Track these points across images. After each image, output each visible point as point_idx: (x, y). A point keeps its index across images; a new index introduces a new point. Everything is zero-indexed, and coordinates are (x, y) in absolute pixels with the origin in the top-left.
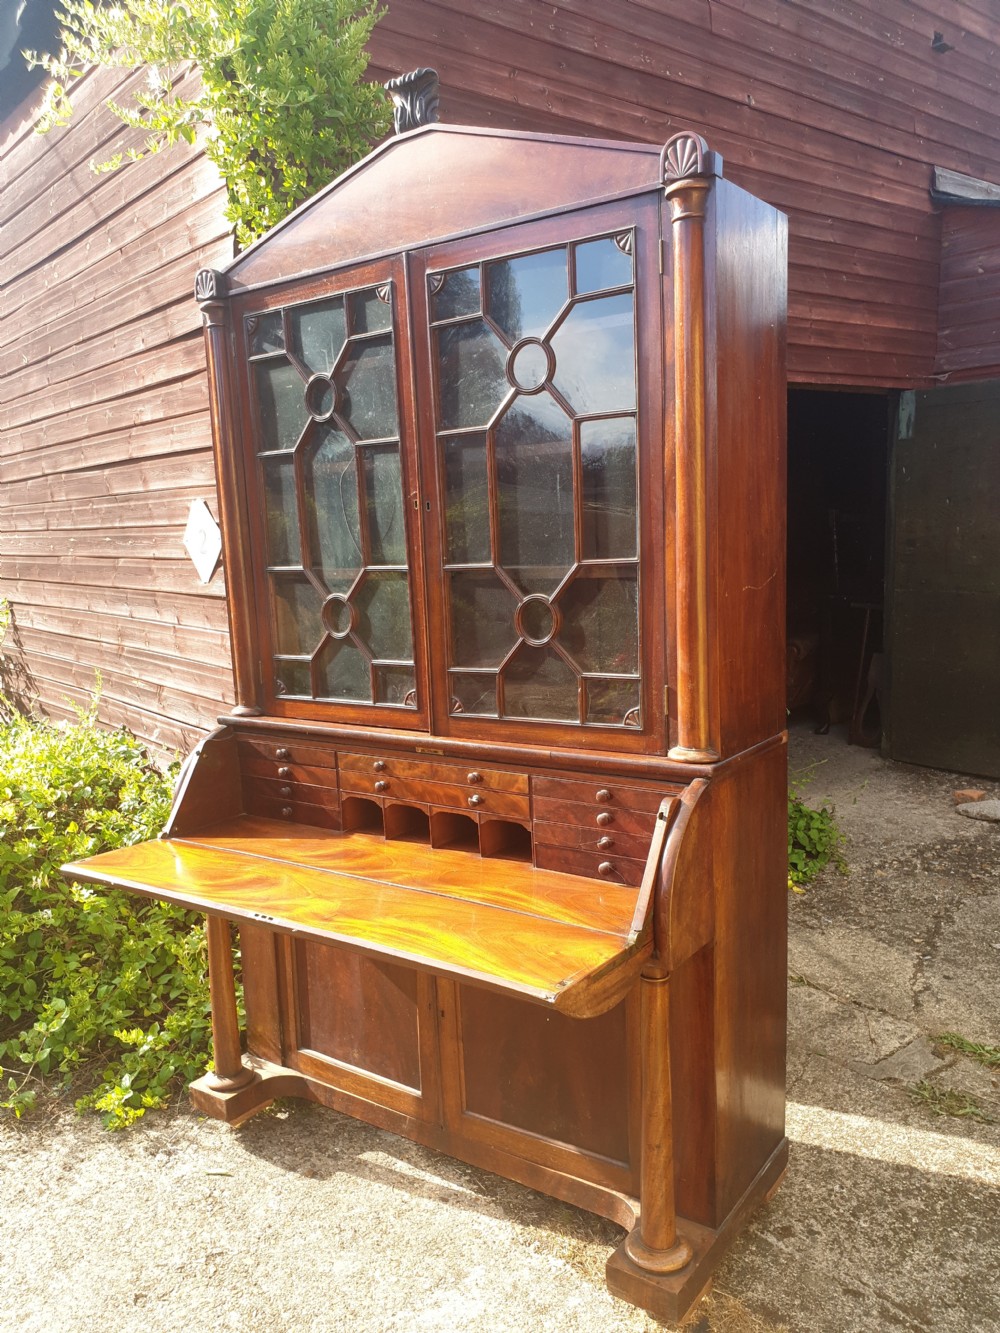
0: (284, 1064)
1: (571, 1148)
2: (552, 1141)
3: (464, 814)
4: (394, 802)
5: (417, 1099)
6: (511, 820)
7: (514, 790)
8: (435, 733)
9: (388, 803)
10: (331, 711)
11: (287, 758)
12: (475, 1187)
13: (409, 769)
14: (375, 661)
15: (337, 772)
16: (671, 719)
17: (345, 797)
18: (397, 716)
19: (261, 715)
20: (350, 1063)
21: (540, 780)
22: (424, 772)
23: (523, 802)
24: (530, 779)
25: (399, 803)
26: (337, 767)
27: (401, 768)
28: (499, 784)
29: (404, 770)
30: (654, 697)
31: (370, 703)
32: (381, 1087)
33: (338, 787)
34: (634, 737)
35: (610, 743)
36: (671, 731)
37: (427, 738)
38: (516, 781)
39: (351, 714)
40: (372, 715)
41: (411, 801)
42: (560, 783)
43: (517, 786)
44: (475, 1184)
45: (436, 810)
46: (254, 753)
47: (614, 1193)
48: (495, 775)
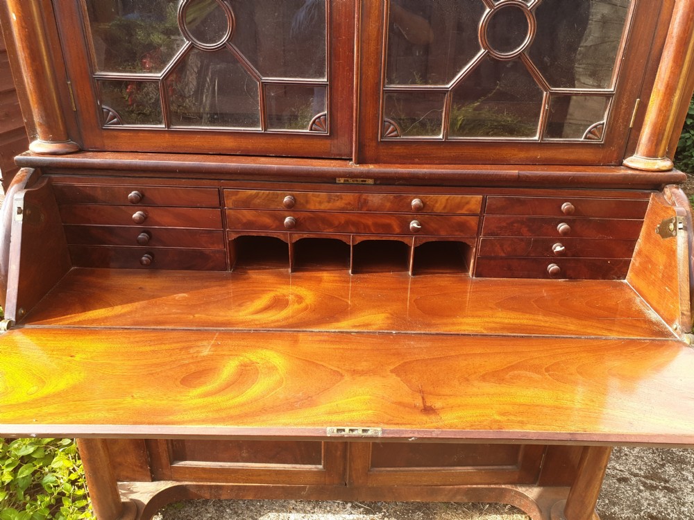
0: (154, 479)
1: (469, 469)
2: (452, 468)
3: (396, 239)
4: (305, 236)
5: (319, 472)
6: (452, 240)
7: (463, 211)
8: (360, 161)
9: (296, 237)
10: (196, 142)
11: (141, 201)
12: (362, 509)
13: (329, 202)
14: (265, 79)
15: (223, 213)
16: (633, 131)
17: (234, 236)
18: (297, 143)
19: (80, 151)
20: (238, 461)
21: (495, 198)
22: (349, 204)
23: (473, 222)
24: (484, 200)
25: (312, 236)
26: (221, 204)
27: (319, 201)
28: (445, 207)
29: (320, 203)
30: (623, 111)
31: (259, 129)
32: (278, 472)
33: (224, 226)
34: (592, 151)
35: (566, 157)
36: (631, 142)
37: (352, 166)
38: (468, 203)
39: (229, 143)
40: (262, 144)
41: (328, 233)
42: (519, 200)
43: (467, 207)
44: (360, 507)
45: (359, 239)
46: (86, 198)
47: (503, 486)
48: (441, 201)
